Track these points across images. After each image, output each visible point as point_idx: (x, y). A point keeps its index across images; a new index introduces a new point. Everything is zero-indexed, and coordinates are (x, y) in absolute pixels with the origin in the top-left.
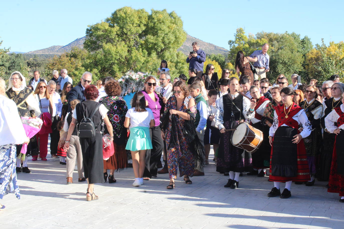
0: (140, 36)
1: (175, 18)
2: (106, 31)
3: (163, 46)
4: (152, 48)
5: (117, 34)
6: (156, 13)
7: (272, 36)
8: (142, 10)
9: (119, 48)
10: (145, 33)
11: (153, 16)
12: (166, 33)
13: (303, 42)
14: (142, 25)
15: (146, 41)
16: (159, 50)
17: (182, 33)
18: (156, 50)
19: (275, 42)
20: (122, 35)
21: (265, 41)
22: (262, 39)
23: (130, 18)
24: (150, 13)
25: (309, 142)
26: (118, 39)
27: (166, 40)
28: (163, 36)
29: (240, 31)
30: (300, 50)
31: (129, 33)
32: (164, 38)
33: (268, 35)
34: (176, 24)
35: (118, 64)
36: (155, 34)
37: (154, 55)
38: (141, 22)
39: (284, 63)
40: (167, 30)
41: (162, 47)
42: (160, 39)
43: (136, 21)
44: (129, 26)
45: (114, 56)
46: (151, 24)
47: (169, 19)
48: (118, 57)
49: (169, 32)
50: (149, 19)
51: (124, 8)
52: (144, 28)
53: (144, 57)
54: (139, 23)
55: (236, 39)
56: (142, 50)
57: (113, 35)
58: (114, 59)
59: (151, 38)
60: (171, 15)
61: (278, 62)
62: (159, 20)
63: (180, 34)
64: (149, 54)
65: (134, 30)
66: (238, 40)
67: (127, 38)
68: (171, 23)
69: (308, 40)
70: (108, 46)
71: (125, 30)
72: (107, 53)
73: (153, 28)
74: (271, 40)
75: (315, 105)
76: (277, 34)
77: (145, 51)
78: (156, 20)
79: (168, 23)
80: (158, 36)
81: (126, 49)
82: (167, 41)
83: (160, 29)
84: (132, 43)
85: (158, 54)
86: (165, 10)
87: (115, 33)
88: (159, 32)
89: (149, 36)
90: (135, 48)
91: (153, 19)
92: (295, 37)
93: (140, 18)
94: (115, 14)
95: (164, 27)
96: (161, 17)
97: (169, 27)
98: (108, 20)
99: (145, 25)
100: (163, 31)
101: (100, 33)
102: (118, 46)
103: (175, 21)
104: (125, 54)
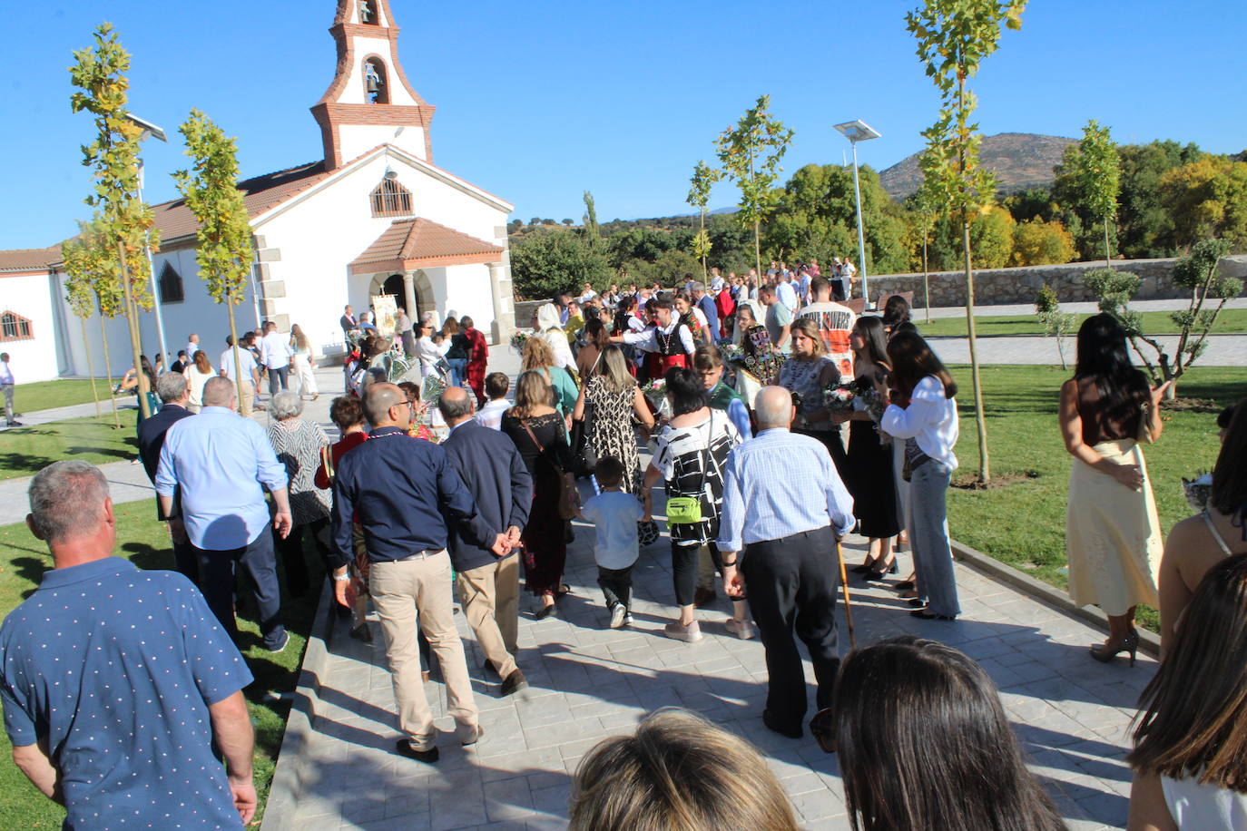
6: (841, 169)
11: (838, 173)
13: (1184, 153)
14: (825, 187)
18: (843, 216)
23: (810, 179)
26: (795, 208)
28: (850, 197)
31: (808, 199)
32: (851, 199)
34: (869, 180)
36: (841, 195)
37: (842, 222)
38: (823, 184)
39: (1144, 195)
41: (850, 212)
42: (846, 202)
43: (818, 183)
44: (809, 190)
45: (790, 229)
46: (836, 184)
47: (860, 174)
48: (795, 230)
50: (833, 178)
54: (821, 184)
56: (826, 217)
57: (790, 204)
59: (836, 202)
60: (861, 169)
62: (846, 178)
64: (835, 223)
65: (813, 194)
67: (806, 205)
68: (862, 178)
69: (1195, 149)
70: (783, 218)
71: (802, 197)
73: (839, 189)
76: (1136, 148)
77: (829, 218)
78: (841, 179)
79: (857, 180)
80: (844, 198)
81: (806, 219)
83: (847, 189)
84: (814, 210)
85: (846, 219)
86: (852, 164)
87: (792, 201)
88: (846, 192)
89: (834, 199)
91: (838, 177)
94: (796, 175)
95: (852, 186)
96: (848, 173)
98: (787, 185)
99: (828, 186)
100: (850, 190)
102: (795, 216)
104: (804, 224)
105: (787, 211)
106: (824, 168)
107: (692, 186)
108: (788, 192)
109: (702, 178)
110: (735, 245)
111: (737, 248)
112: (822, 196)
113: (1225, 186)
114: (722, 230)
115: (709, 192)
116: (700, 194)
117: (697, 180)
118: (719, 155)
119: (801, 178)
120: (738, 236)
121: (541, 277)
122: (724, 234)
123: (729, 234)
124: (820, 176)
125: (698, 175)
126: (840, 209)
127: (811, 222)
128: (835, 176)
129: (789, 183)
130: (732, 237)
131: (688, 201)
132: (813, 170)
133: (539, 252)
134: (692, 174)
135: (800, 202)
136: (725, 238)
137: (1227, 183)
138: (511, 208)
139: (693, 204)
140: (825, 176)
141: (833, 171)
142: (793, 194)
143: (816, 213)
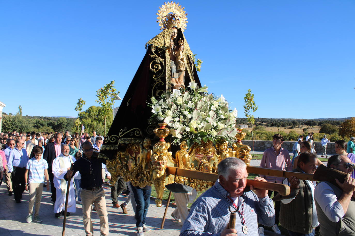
105: (86, 118)
106: (97, 107)
107: (77, 105)
108: (86, 113)
109: (80, 103)
110: (65, 127)
111: (65, 128)
112: (96, 115)
114: (61, 122)
115: (82, 107)
116: (79, 108)
117: (78, 103)
118: (97, 96)
119: (90, 109)
120: (66, 124)
121: (9, 129)
122: (62, 123)
123: (63, 124)
124: (96, 109)
125: (79, 102)
126: (101, 119)
127: (92, 122)
129: (86, 110)
130: (64, 124)
131: (75, 109)
132: (94, 107)
133: (10, 121)
134: (78, 102)
135: (89, 116)
136: (62, 125)
138: (5, 105)
139: (76, 110)
140: (97, 109)
141: (99, 108)
142: (88, 113)
143: (94, 120)
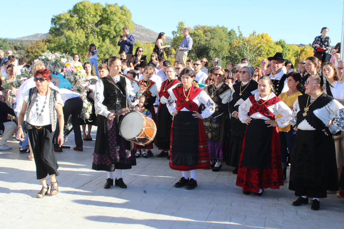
0: (97, 25)
1: (125, 11)
2: (67, 20)
3: (114, 33)
4: (106, 35)
5: (77, 23)
6: (109, 6)
7: (206, 29)
8: (98, 4)
9: (78, 34)
10: (101, 22)
11: (107, 9)
12: (117, 23)
13: (230, 33)
14: (98, 16)
15: (101, 29)
16: (112, 37)
17: (130, 23)
18: (109, 36)
19: (209, 33)
20: (81, 24)
21: (201, 32)
22: (198, 30)
23: (87, 10)
24: (104, 6)
25: (216, 127)
26: (77, 27)
27: (117, 28)
28: (115, 25)
29: (181, 24)
30: (227, 40)
31: (86, 22)
32: (115, 27)
33: (203, 27)
34: (126, 16)
35: (77, 48)
36: (108, 23)
37: (107, 41)
38: (97, 14)
39: (215, 50)
40: (118, 20)
41: (114, 35)
42: (112, 28)
43: (93, 13)
44: (87, 17)
45: (74, 41)
46: (105, 16)
47: (120, 11)
48: (77, 42)
49: (120, 22)
50: (103, 11)
51: (83, 2)
52: (99, 19)
53: (99, 42)
54: (95, 14)
55: (178, 30)
56: (98, 36)
57: (73, 24)
58: (73, 44)
59: (105, 27)
60: (121, 8)
61: (210, 49)
62: (111, 12)
63: (129, 23)
64: (104, 40)
65: (90, 20)
66: (179, 31)
67: (85, 26)
68: (122, 14)
69: (234, 32)
70: (68, 33)
71: (83, 20)
72: (68, 39)
73: (107, 18)
74: (205, 32)
75: (224, 89)
76: (210, 27)
77: (100, 37)
78: (109, 12)
79: (119, 15)
80: (111, 26)
81: (84, 36)
82: (118, 30)
83: (113, 20)
84: (89, 31)
85: (110, 39)
86: (116, 4)
87: (75, 22)
88: (112, 22)
89: (103, 25)
90: (91, 34)
91: (107, 11)
92: (224, 29)
93: (96, 10)
94: (75, 7)
95: (116, 18)
96: (113, 9)
97: (120, 18)
98: (70, 11)
99: (100, 16)
100: (115, 21)
101: (63, 21)
102: (77, 33)
103: (125, 13)
104: (83, 39)
105: (71, 29)
106: (95, 5)
108: (71, 16)
112: (96, 21)
113: (266, 50)
127: (87, 37)
128: (104, 10)
137: (267, 49)
142: (76, 18)
143: (91, 33)
